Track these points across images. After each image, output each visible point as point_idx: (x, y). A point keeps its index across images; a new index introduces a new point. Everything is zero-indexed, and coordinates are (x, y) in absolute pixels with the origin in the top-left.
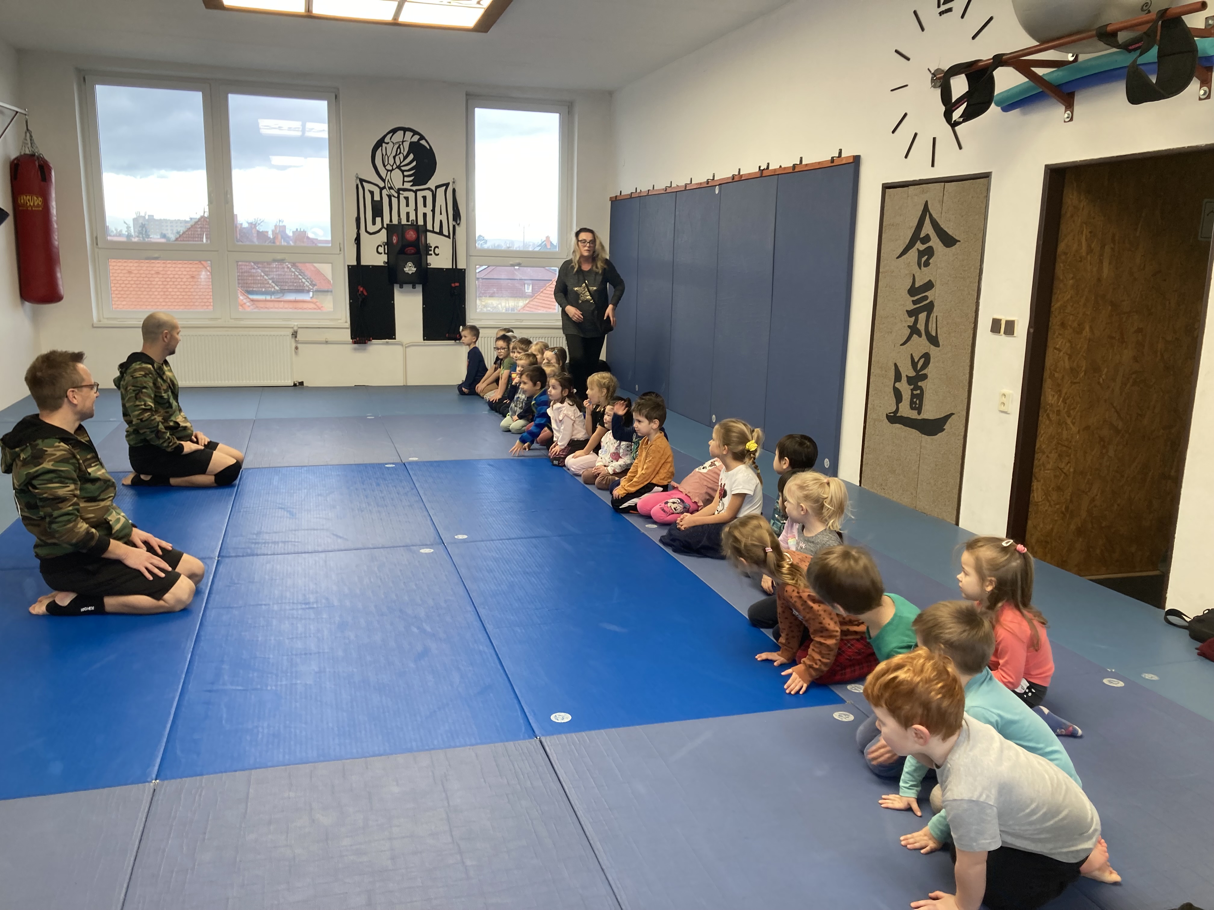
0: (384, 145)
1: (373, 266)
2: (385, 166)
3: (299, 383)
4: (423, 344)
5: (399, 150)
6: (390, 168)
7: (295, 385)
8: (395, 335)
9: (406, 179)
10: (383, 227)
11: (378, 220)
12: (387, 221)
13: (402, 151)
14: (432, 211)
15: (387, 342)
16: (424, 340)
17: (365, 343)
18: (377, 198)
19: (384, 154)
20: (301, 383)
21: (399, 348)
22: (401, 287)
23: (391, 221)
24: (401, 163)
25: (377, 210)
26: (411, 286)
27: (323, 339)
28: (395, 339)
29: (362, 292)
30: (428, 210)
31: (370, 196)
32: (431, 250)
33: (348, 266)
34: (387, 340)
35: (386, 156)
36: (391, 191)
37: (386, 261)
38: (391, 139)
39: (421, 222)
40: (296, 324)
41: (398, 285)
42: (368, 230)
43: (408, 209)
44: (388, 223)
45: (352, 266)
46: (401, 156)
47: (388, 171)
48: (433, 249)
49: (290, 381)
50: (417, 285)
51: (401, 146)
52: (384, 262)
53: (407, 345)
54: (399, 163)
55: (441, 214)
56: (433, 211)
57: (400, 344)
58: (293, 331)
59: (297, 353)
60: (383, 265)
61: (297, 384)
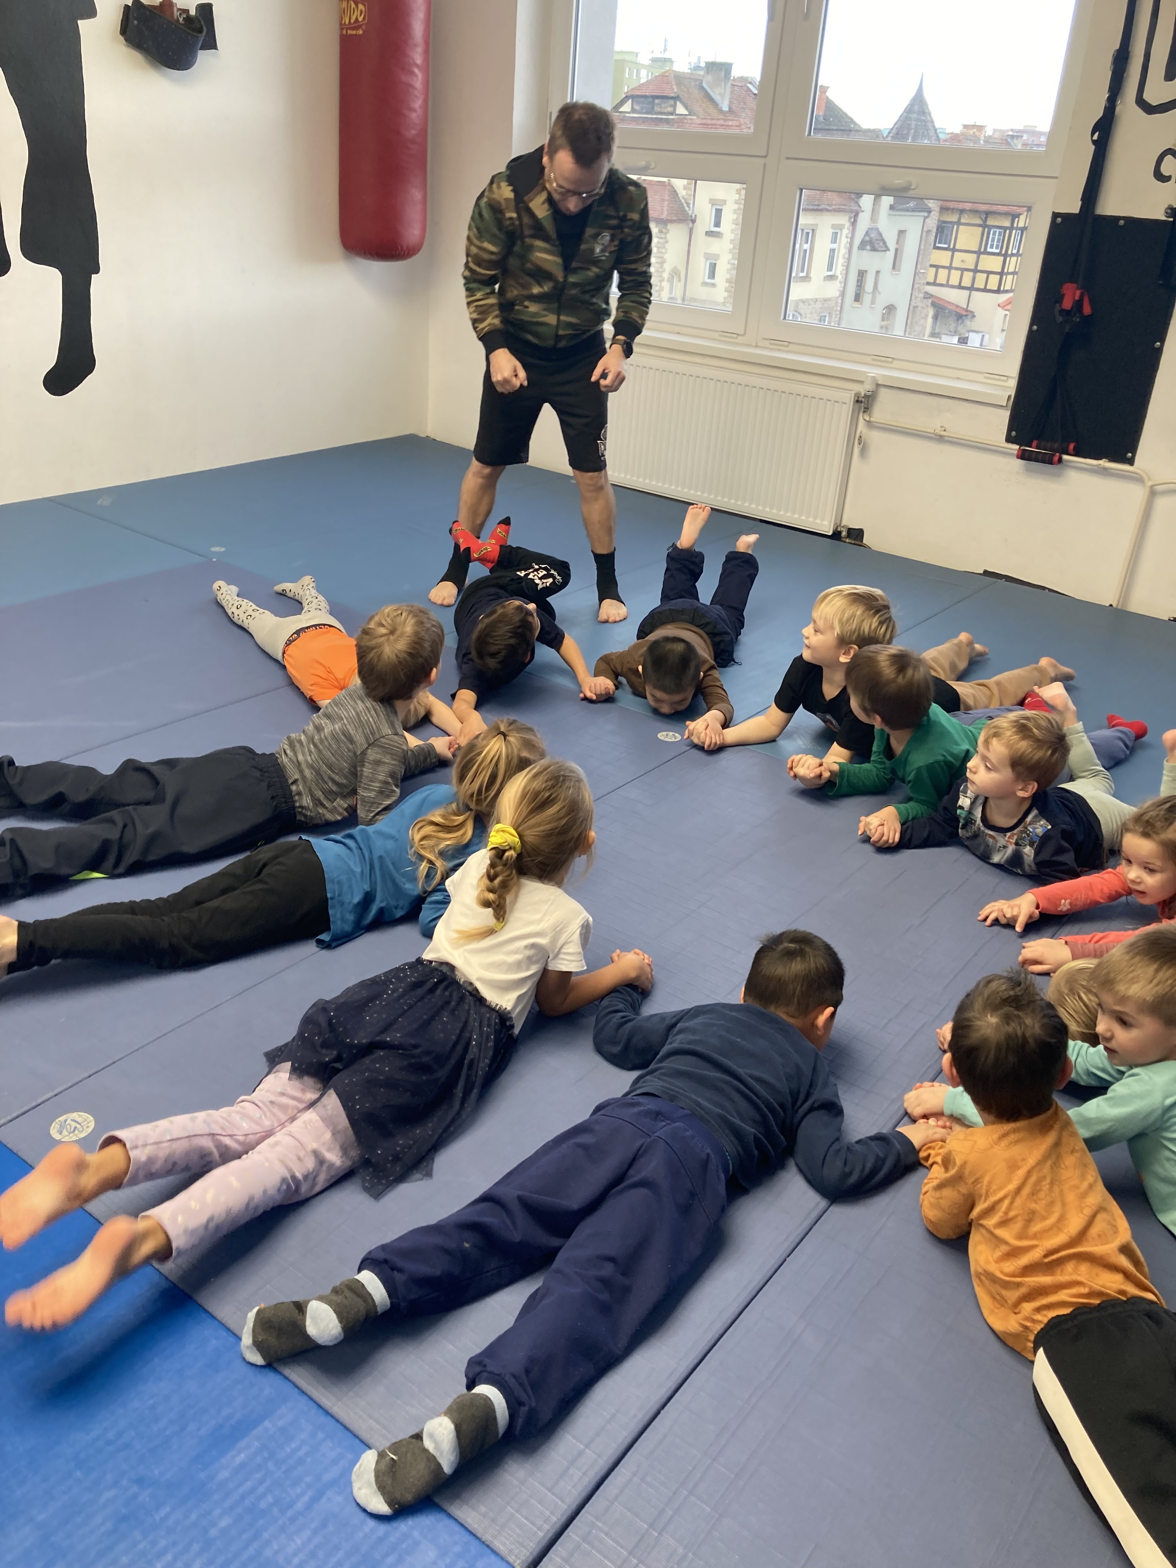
1: (1130, 220)
3: (850, 531)
7: (836, 535)
8: (1133, 446)
15: (1105, 469)
20: (856, 535)
21: (1137, 494)
27: (933, 425)
28: (1131, 462)
29: (1074, 302)
33: (1055, 215)
34: (1104, 463)
40: (874, 374)
42: (1146, 96)
45: (1066, 217)
49: (826, 523)
52: (1168, 210)
53: (1159, 488)
57: (1138, 479)
58: (863, 389)
59: (864, 451)
60: (1164, 218)
61: (844, 534)
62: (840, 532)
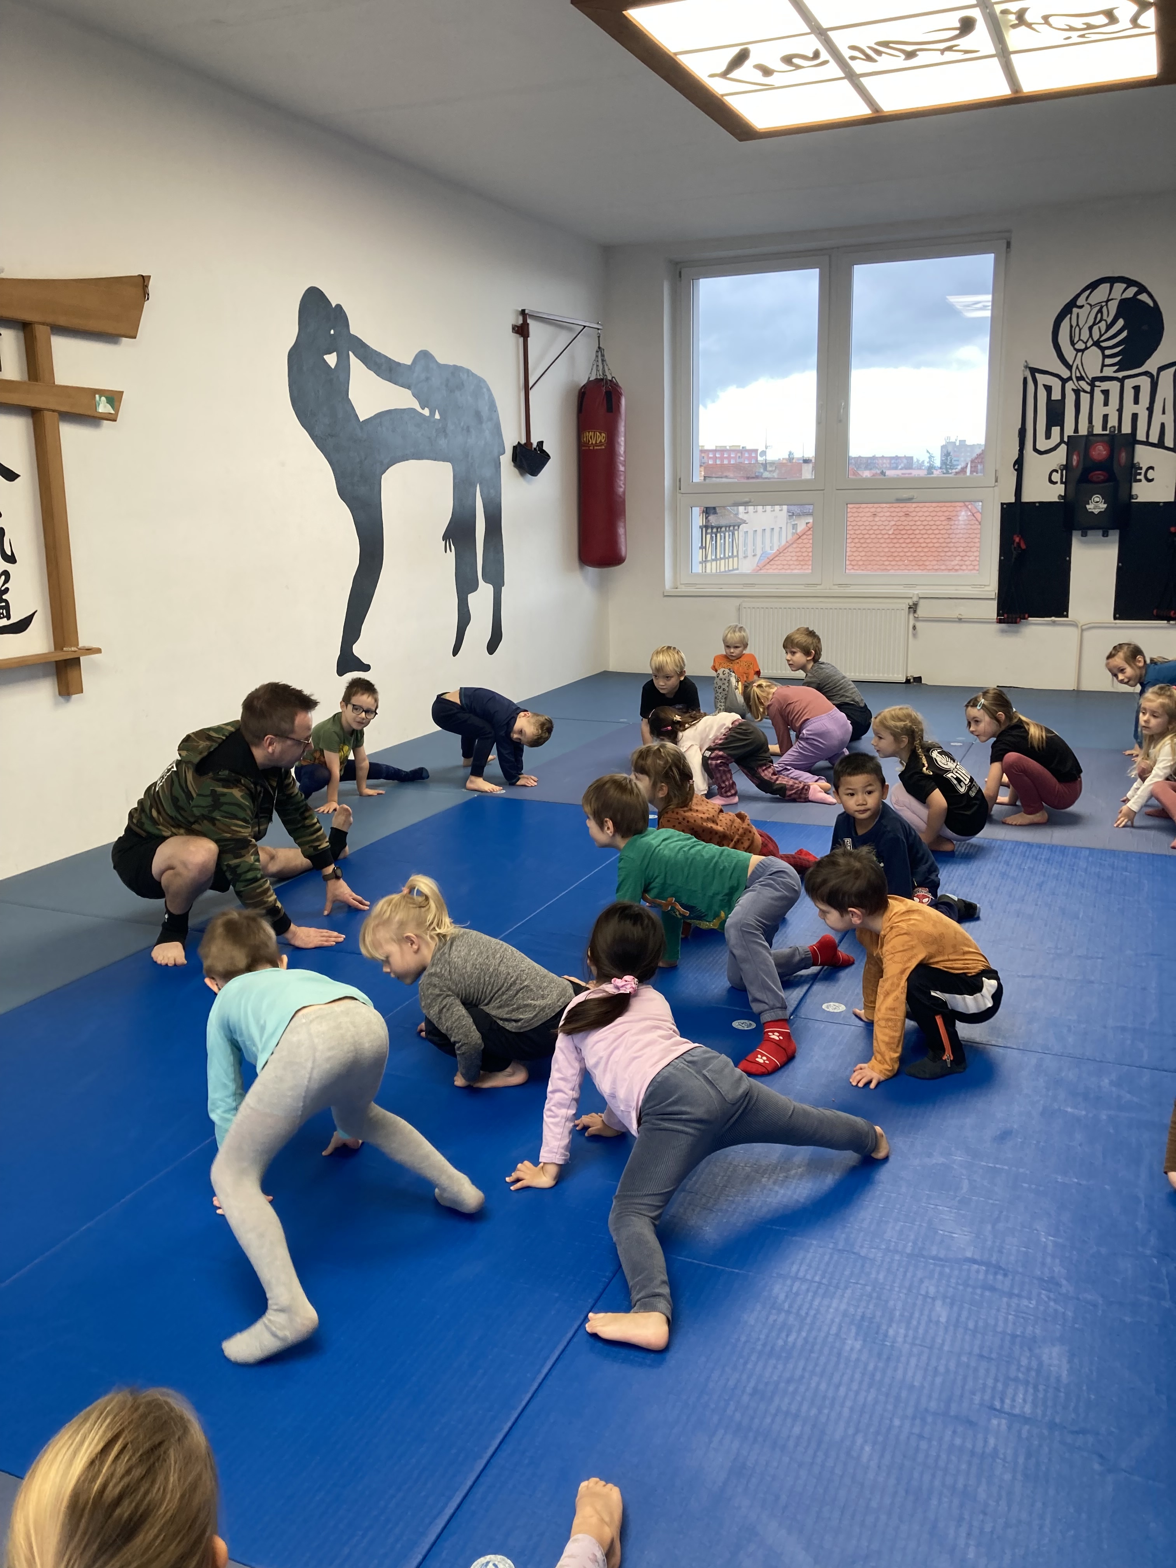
0: (1075, 310)
1: (1040, 503)
2: (1073, 343)
3: (915, 678)
4: (1113, 625)
5: (1099, 315)
6: (1082, 346)
7: (908, 681)
8: (1066, 609)
9: (1108, 361)
10: (1062, 441)
11: (1056, 430)
12: (1069, 430)
13: (1105, 317)
14: (1148, 409)
15: (1054, 622)
16: (1115, 618)
17: (1016, 623)
18: (1056, 395)
19: (1074, 324)
20: (918, 680)
21: (1074, 633)
22: (1084, 535)
23: (1076, 430)
24: (1101, 336)
25: (1055, 415)
26: (1100, 532)
27: (955, 614)
28: (1067, 616)
29: (1019, 544)
30: (1142, 410)
31: (1045, 393)
32: (1140, 474)
33: (1002, 504)
34: (1053, 618)
35: (1077, 329)
36: (1083, 384)
37: (1063, 494)
38: (1087, 299)
39: (1126, 429)
40: (916, 592)
41: (1080, 532)
42: (1038, 447)
43: (1106, 410)
44: (1072, 434)
45: (1009, 504)
46: (1103, 325)
47: (1078, 351)
48: (1143, 471)
49: (899, 675)
50: (1111, 532)
51: (1104, 310)
52: (1060, 496)
53: (1084, 627)
54: (1098, 337)
55: (1164, 413)
56: (1150, 410)
57: (1074, 624)
58: (911, 602)
59: (915, 635)
60: (1058, 500)
61: (912, 680)
62: (910, 680)
